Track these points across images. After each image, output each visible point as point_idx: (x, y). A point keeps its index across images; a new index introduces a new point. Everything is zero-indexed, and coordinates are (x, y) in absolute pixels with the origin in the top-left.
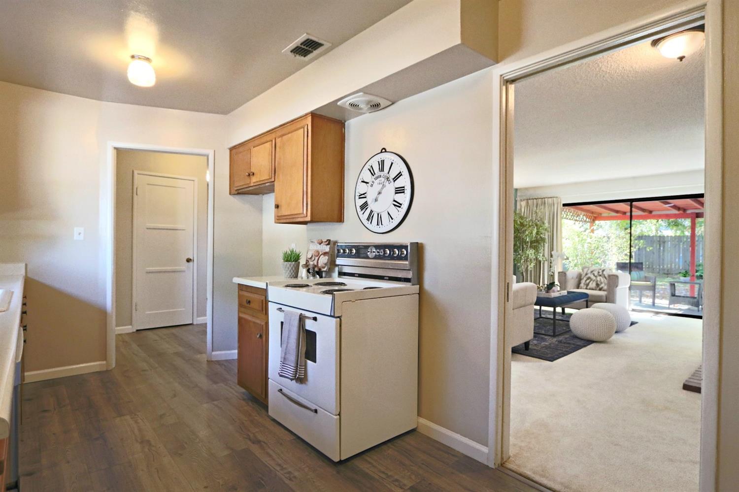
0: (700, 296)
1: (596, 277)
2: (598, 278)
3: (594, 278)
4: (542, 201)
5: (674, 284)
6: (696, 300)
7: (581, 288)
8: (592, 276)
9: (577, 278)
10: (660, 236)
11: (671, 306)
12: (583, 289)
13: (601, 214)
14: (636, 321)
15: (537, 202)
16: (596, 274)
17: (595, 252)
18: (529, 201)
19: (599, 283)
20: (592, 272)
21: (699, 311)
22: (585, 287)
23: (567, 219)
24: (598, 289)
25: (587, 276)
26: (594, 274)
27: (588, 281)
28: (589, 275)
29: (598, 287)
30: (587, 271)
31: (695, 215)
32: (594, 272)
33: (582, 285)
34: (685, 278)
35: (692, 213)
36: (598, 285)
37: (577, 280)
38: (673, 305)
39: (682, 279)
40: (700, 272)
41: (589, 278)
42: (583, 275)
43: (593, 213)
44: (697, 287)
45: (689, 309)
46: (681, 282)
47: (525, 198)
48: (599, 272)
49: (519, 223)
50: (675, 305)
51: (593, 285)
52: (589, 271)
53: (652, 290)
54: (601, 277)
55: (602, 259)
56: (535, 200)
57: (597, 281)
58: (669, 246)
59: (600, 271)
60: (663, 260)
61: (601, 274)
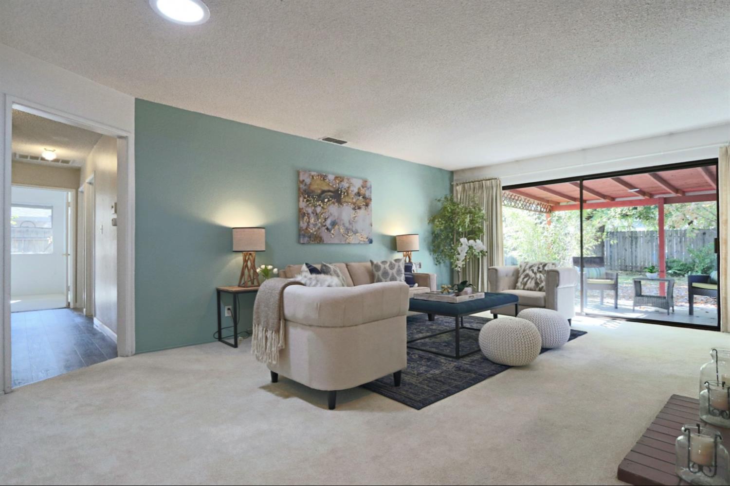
0: (670, 296)
1: (535, 274)
2: (538, 275)
3: (533, 275)
4: (479, 184)
5: (640, 282)
6: (664, 301)
7: (518, 289)
8: (531, 273)
9: (513, 275)
10: (632, 232)
11: (637, 308)
12: (520, 289)
13: (559, 203)
14: (584, 330)
15: (474, 185)
16: (535, 269)
17: (552, 247)
18: (466, 185)
19: (538, 281)
20: (530, 267)
21: (668, 314)
22: (522, 287)
23: (516, 207)
24: (538, 289)
25: (525, 273)
26: (533, 271)
27: (525, 280)
28: (527, 272)
29: (537, 287)
30: (525, 267)
31: (662, 201)
32: (533, 268)
33: (519, 284)
34: (652, 274)
35: (660, 198)
36: (537, 284)
37: (513, 278)
38: (639, 307)
39: (649, 275)
40: (674, 268)
41: (527, 275)
42: (521, 271)
43: (548, 201)
44: (666, 284)
45: (657, 312)
46: (648, 279)
47: (461, 182)
48: (539, 268)
49: (450, 210)
50: (642, 307)
51: (531, 284)
52: (527, 267)
53: (614, 289)
54: (541, 275)
55: (561, 255)
56: (472, 184)
57: (537, 279)
58: (642, 242)
59: (541, 266)
60: (636, 257)
61: (541, 270)
